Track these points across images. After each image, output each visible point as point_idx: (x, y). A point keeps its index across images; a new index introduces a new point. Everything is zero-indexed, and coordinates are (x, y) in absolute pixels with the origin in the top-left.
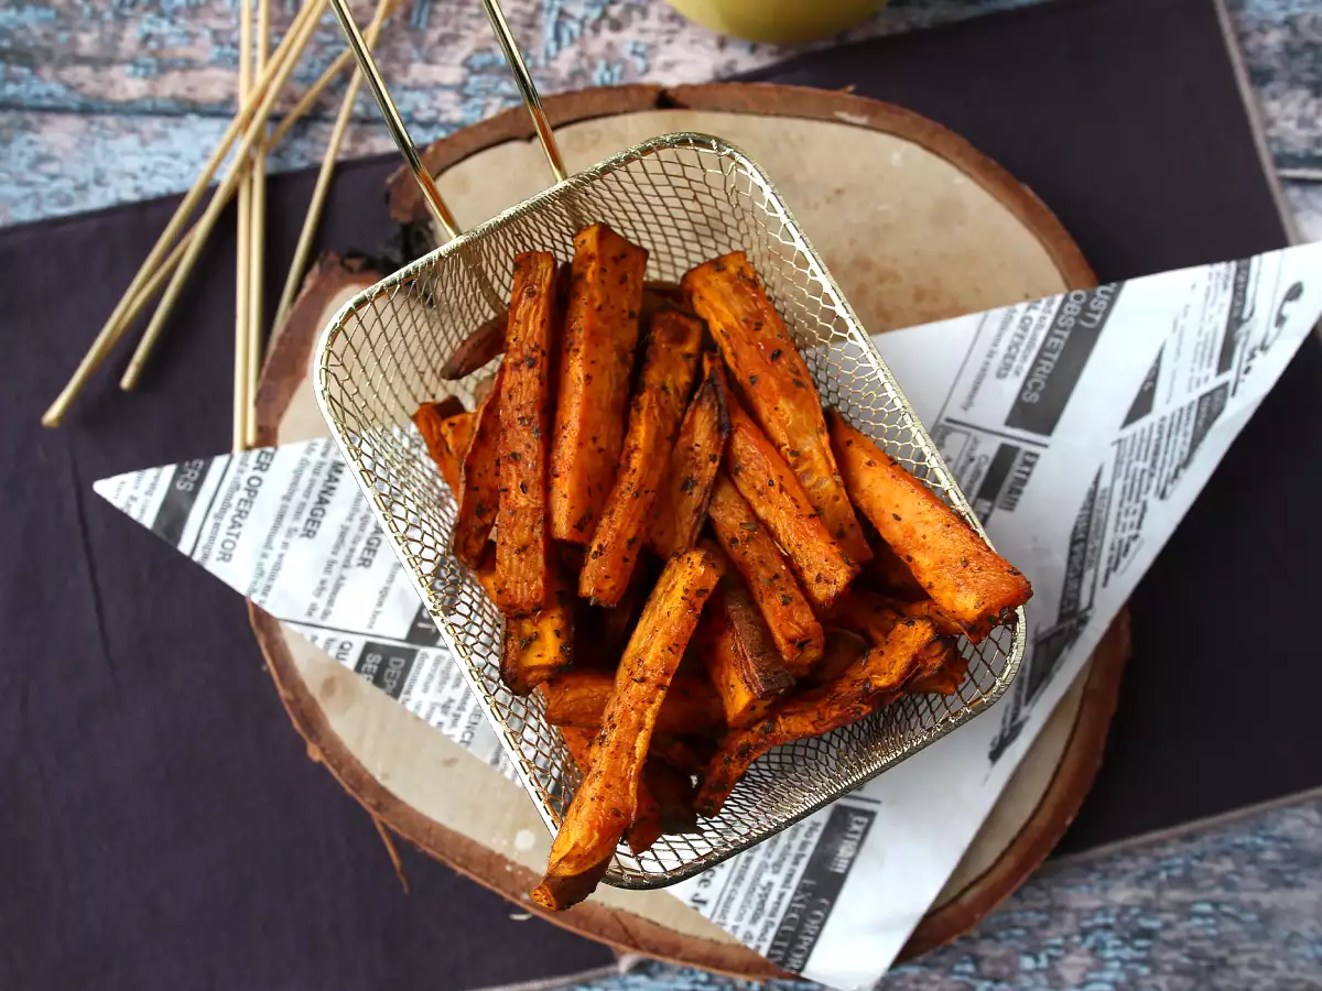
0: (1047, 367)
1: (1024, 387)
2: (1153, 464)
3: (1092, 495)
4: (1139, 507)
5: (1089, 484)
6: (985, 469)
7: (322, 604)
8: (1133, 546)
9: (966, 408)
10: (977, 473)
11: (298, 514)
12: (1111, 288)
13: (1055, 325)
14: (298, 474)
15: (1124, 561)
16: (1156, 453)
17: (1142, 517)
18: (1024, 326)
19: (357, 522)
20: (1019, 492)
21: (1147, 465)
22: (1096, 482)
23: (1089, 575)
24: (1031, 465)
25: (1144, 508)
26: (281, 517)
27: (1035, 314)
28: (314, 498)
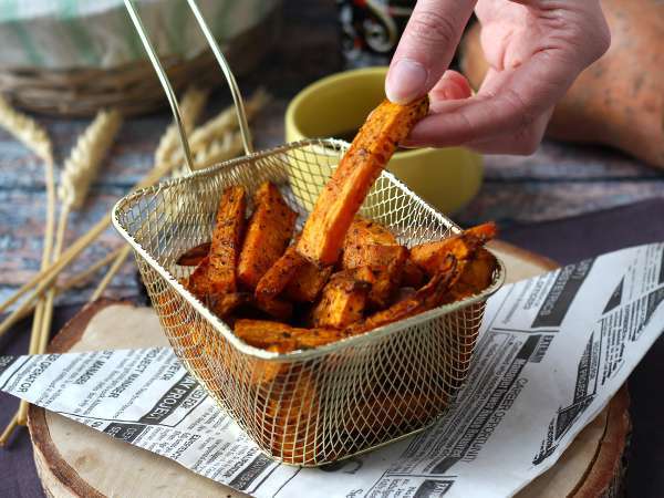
0: (553, 299)
1: (542, 309)
2: (625, 326)
3: (589, 347)
4: (620, 347)
5: (586, 342)
6: (520, 347)
7: (84, 409)
8: (618, 365)
9: (505, 322)
10: (515, 348)
11: (73, 376)
12: (590, 260)
13: (557, 280)
14: (74, 363)
15: (613, 373)
16: (626, 321)
17: (622, 351)
18: (539, 285)
19: (110, 381)
20: (543, 354)
21: (622, 327)
22: (591, 341)
23: (592, 382)
24: (549, 341)
25: (623, 346)
26: (62, 376)
27: (545, 280)
28: (83, 372)
